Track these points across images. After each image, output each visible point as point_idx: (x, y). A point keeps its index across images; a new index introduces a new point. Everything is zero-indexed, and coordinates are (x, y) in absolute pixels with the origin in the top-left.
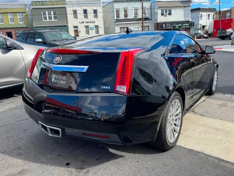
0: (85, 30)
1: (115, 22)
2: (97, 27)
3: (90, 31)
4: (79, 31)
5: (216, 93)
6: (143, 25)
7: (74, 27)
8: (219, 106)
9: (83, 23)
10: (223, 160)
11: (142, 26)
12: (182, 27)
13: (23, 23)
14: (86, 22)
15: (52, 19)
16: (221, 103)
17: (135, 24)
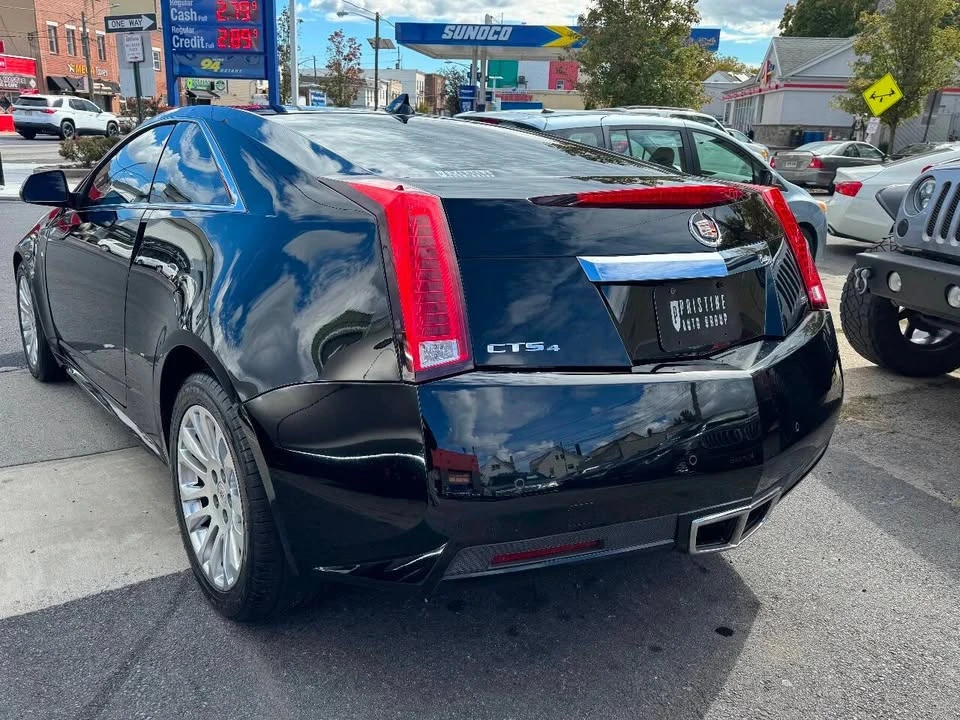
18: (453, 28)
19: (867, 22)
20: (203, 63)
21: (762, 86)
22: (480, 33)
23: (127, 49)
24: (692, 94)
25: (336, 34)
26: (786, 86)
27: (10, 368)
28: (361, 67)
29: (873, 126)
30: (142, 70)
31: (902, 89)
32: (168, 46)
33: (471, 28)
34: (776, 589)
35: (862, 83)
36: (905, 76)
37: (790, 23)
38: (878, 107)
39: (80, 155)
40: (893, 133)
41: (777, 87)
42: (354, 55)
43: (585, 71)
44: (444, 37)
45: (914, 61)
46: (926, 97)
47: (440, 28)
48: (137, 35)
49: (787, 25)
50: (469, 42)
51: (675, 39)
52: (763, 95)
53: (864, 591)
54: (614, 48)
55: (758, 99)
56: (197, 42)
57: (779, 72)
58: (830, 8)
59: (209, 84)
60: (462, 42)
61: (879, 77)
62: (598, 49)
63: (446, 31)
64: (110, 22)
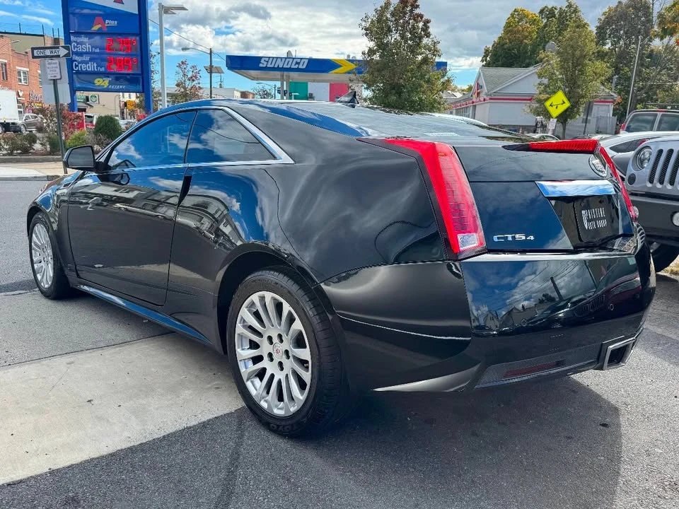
18: (267, 59)
19: (544, 58)
20: (96, 81)
21: (474, 100)
22: (286, 63)
23: (48, 70)
24: (439, 103)
25: (183, 63)
26: (491, 99)
27: (21, 292)
28: (201, 85)
29: (552, 124)
30: (59, 86)
31: (569, 100)
32: (70, 68)
33: (279, 60)
34: (624, 400)
35: (544, 96)
36: (569, 92)
37: (488, 59)
38: (555, 112)
39: (5, 147)
40: (564, 129)
41: (484, 100)
42: (196, 77)
43: (367, 88)
44: (261, 65)
45: (575, 83)
46: (584, 106)
47: (257, 60)
48: (56, 61)
49: (486, 61)
50: (278, 69)
51: (425, 67)
52: (475, 106)
53: (676, 397)
54: (386, 73)
55: (471, 108)
56: (92, 67)
57: (485, 89)
58: (513, 49)
59: (85, 97)
60: (273, 69)
61: (554, 93)
62: (376, 74)
63: (262, 61)
64: (35, 51)
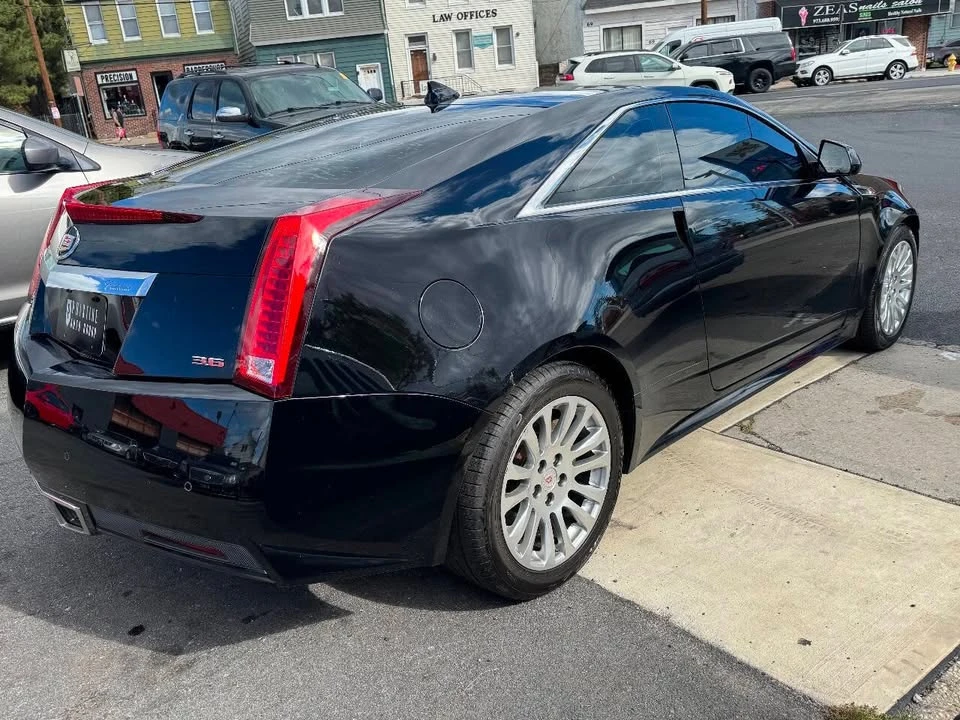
0: (455, 50)
1: (584, 9)
2: (504, 32)
3: (476, 51)
4: (431, 57)
5: (906, 340)
6: (703, 13)
7: (413, 39)
8: (873, 407)
9: (446, 18)
10: (728, 659)
11: (700, 17)
12: (890, 14)
13: (212, 35)
14: (460, 16)
15: (321, 12)
16: (896, 392)
17: (671, 11)
